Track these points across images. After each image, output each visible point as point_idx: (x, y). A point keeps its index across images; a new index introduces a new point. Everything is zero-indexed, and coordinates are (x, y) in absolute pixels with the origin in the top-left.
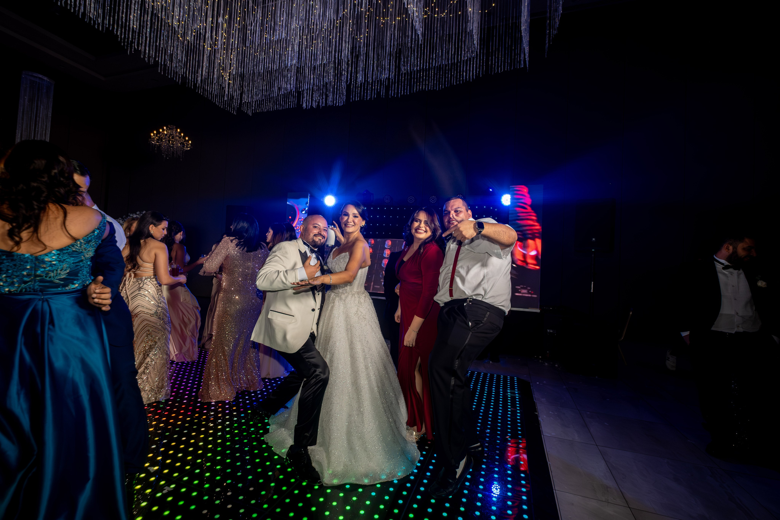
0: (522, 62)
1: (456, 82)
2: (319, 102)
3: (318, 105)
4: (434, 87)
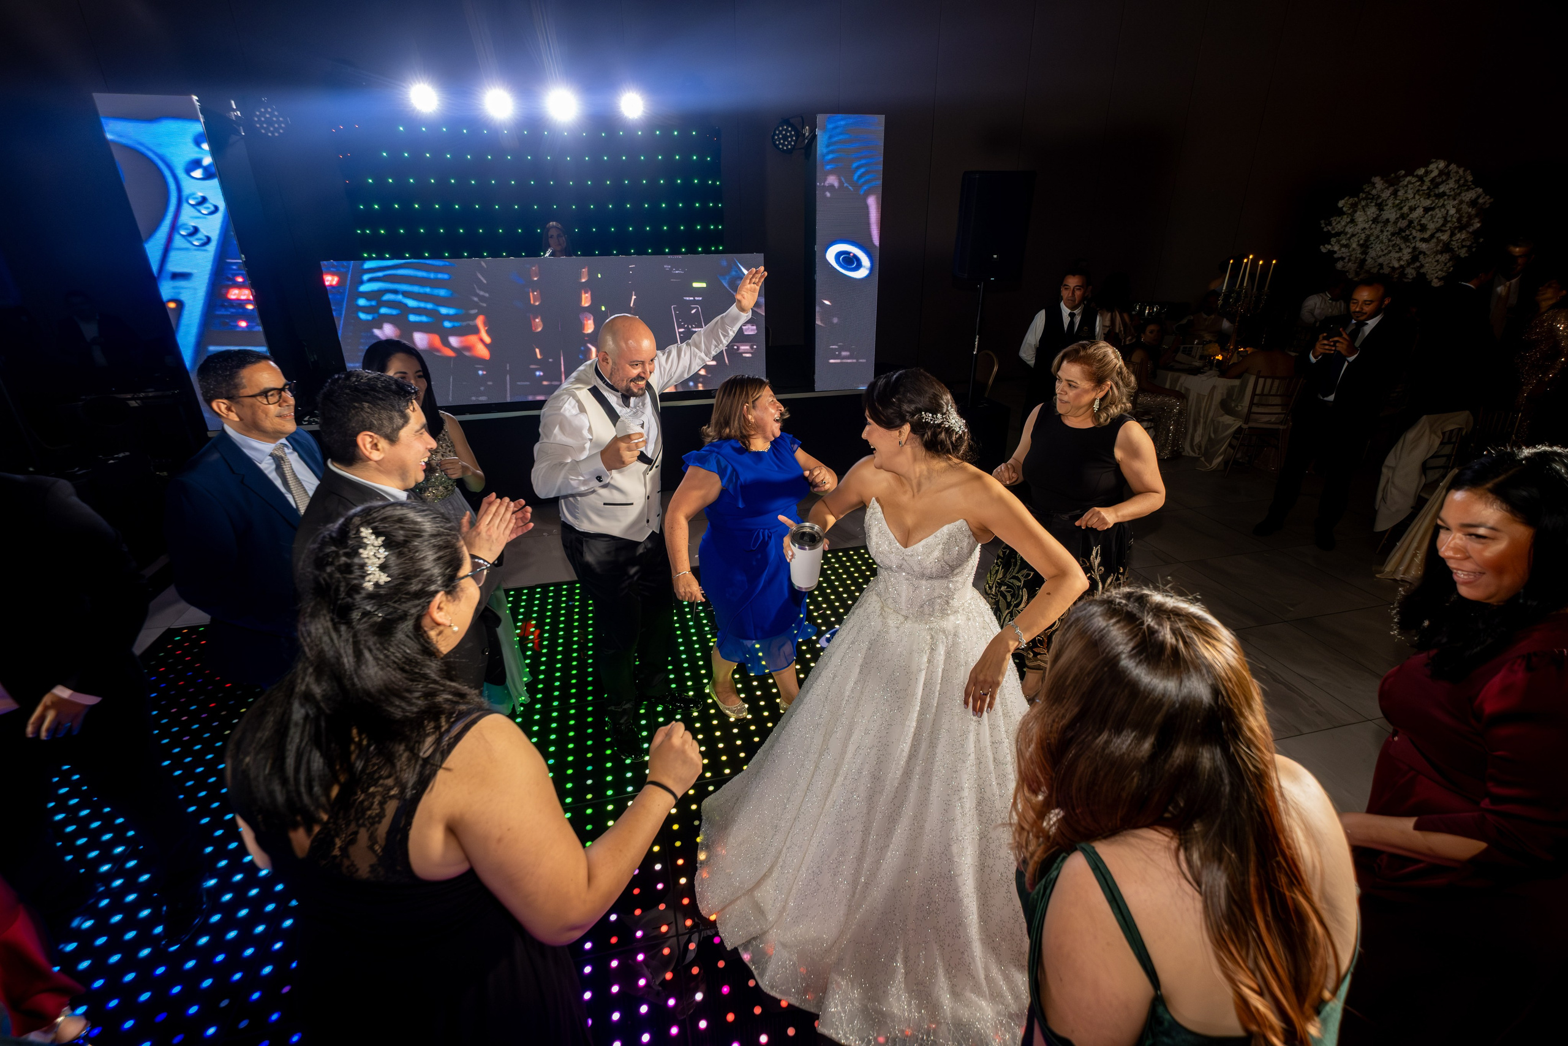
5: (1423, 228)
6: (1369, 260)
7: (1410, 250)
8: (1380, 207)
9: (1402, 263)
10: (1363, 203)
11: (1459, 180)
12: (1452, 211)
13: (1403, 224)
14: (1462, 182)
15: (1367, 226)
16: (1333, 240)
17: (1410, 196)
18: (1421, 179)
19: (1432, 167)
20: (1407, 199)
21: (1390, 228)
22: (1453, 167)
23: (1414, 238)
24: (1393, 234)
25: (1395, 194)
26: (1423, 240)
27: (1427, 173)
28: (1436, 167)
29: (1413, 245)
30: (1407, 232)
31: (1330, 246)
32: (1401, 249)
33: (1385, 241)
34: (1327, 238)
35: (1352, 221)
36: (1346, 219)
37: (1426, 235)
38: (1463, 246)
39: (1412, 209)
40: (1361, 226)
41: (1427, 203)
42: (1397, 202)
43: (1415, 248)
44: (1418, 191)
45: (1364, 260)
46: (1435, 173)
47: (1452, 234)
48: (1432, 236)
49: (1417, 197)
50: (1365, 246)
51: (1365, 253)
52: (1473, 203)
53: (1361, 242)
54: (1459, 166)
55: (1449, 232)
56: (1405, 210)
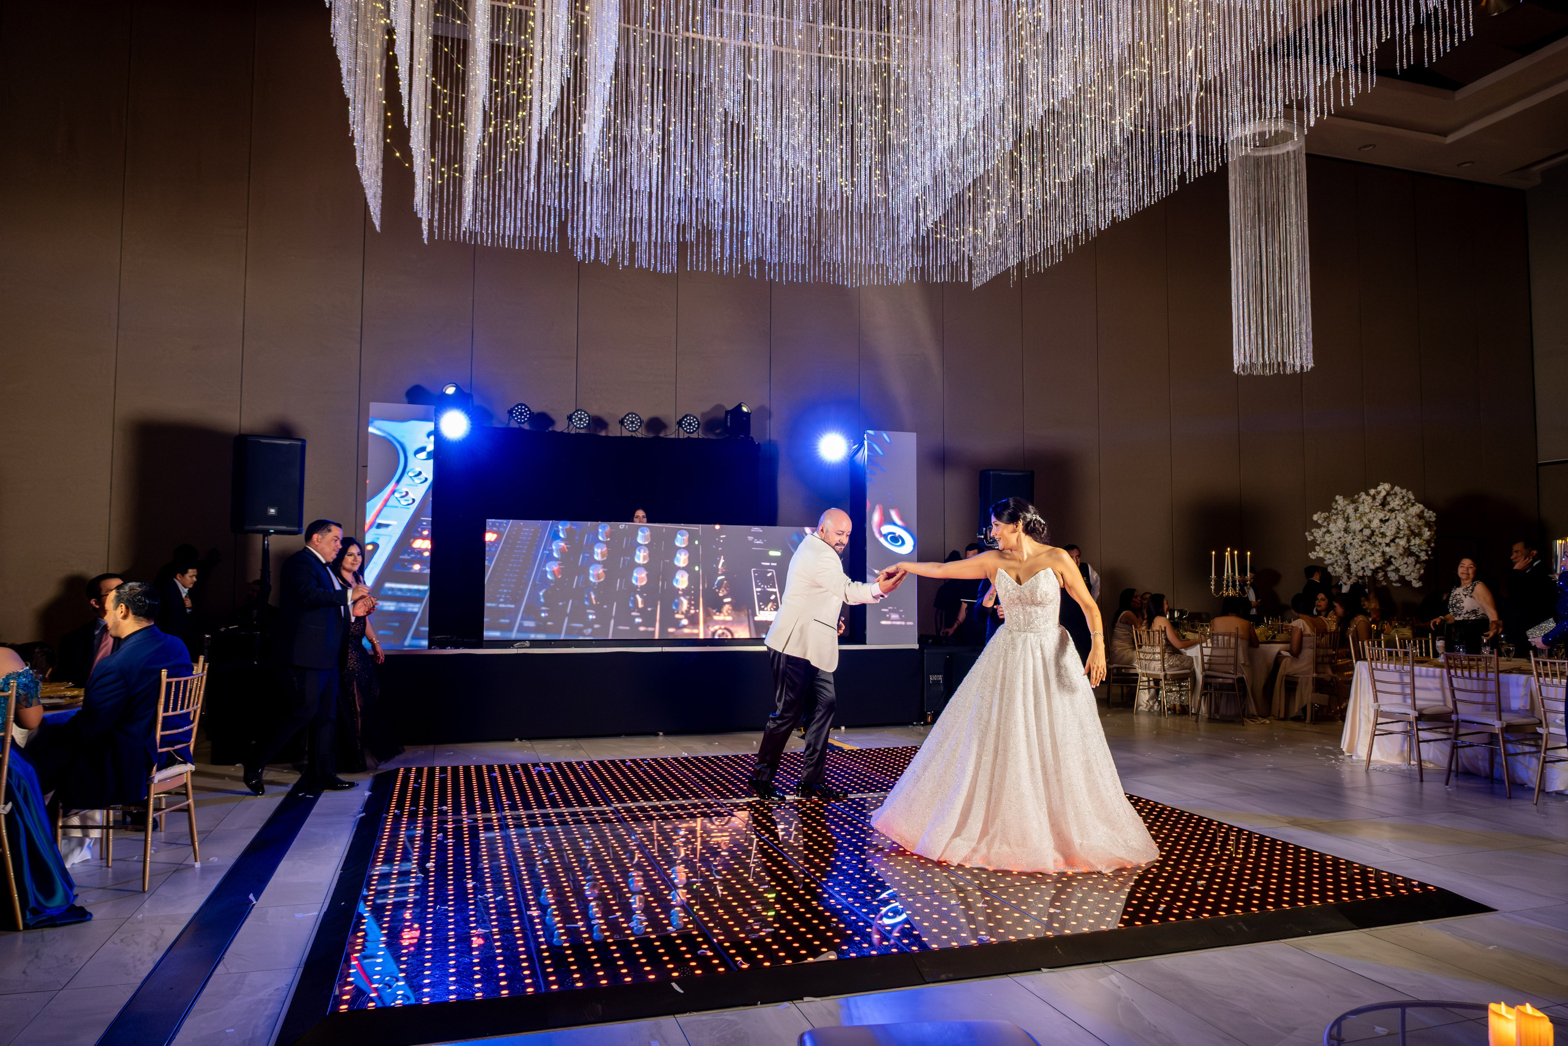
5: (1383, 535)
6: (1354, 567)
7: (1379, 554)
8: (1347, 520)
9: (1377, 565)
10: (1334, 517)
11: (1403, 497)
12: (1402, 522)
13: (1367, 532)
14: (1406, 499)
15: (1339, 535)
16: (1317, 548)
17: (1367, 510)
18: (1374, 498)
19: (1380, 488)
20: (1365, 513)
21: (1359, 537)
22: (1397, 489)
23: (1380, 544)
24: (1363, 542)
25: (1356, 510)
26: (1388, 545)
27: (1378, 493)
28: (1383, 488)
29: (1381, 550)
30: (1373, 539)
31: (1315, 553)
32: (1373, 554)
33: (1357, 546)
34: (1313, 545)
35: (1328, 532)
36: (1324, 530)
37: (1387, 540)
38: (1422, 550)
39: (1370, 521)
40: (1337, 535)
41: (1381, 515)
42: (1358, 515)
43: (1384, 553)
44: (1372, 507)
45: (1349, 565)
46: (1383, 493)
47: (1409, 541)
48: (1393, 541)
49: (1373, 511)
50: (1343, 551)
51: (1346, 558)
52: (1420, 516)
53: (1340, 548)
54: (1402, 488)
55: (1405, 539)
56: (1365, 520)
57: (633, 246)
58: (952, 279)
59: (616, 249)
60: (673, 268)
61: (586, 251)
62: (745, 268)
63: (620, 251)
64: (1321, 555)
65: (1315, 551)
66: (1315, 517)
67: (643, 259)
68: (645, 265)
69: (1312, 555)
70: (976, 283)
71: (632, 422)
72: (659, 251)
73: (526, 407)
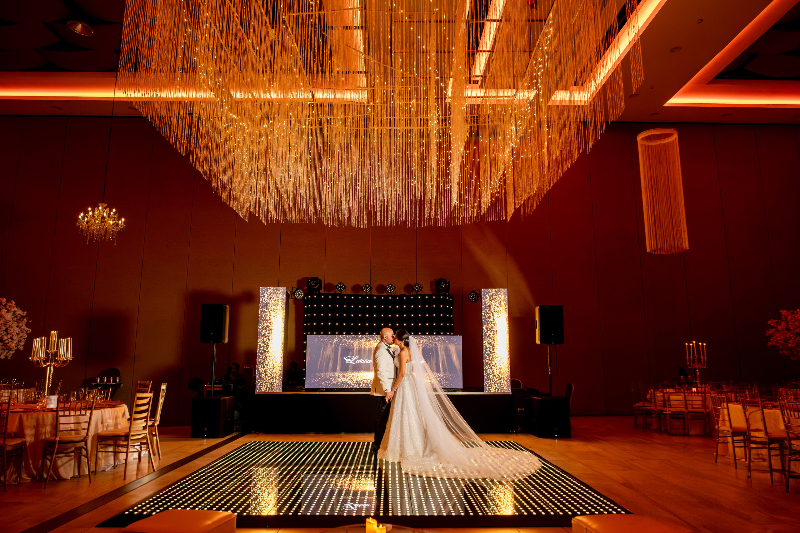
0: (504, 216)
1: (459, 224)
2: (341, 222)
3: (340, 225)
4: (443, 225)
8: (788, 323)
10: (780, 322)
21: (794, 333)
35: (777, 330)
36: (774, 329)
40: (782, 332)
50: (786, 341)
53: (783, 340)
57: (348, 218)
58: (496, 219)
59: (341, 220)
60: (365, 226)
61: (329, 222)
62: (397, 222)
63: (343, 221)
64: (774, 343)
65: (770, 341)
66: (769, 322)
67: (352, 224)
68: (353, 225)
69: (770, 344)
70: (509, 219)
71: (390, 288)
72: (359, 220)
73: (342, 284)
